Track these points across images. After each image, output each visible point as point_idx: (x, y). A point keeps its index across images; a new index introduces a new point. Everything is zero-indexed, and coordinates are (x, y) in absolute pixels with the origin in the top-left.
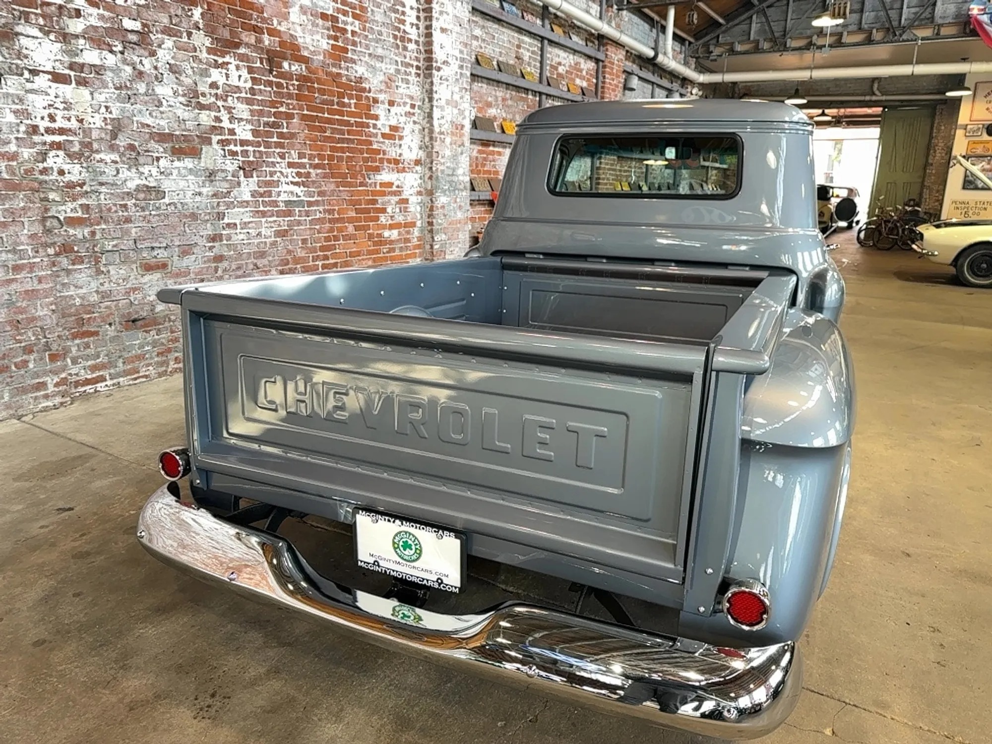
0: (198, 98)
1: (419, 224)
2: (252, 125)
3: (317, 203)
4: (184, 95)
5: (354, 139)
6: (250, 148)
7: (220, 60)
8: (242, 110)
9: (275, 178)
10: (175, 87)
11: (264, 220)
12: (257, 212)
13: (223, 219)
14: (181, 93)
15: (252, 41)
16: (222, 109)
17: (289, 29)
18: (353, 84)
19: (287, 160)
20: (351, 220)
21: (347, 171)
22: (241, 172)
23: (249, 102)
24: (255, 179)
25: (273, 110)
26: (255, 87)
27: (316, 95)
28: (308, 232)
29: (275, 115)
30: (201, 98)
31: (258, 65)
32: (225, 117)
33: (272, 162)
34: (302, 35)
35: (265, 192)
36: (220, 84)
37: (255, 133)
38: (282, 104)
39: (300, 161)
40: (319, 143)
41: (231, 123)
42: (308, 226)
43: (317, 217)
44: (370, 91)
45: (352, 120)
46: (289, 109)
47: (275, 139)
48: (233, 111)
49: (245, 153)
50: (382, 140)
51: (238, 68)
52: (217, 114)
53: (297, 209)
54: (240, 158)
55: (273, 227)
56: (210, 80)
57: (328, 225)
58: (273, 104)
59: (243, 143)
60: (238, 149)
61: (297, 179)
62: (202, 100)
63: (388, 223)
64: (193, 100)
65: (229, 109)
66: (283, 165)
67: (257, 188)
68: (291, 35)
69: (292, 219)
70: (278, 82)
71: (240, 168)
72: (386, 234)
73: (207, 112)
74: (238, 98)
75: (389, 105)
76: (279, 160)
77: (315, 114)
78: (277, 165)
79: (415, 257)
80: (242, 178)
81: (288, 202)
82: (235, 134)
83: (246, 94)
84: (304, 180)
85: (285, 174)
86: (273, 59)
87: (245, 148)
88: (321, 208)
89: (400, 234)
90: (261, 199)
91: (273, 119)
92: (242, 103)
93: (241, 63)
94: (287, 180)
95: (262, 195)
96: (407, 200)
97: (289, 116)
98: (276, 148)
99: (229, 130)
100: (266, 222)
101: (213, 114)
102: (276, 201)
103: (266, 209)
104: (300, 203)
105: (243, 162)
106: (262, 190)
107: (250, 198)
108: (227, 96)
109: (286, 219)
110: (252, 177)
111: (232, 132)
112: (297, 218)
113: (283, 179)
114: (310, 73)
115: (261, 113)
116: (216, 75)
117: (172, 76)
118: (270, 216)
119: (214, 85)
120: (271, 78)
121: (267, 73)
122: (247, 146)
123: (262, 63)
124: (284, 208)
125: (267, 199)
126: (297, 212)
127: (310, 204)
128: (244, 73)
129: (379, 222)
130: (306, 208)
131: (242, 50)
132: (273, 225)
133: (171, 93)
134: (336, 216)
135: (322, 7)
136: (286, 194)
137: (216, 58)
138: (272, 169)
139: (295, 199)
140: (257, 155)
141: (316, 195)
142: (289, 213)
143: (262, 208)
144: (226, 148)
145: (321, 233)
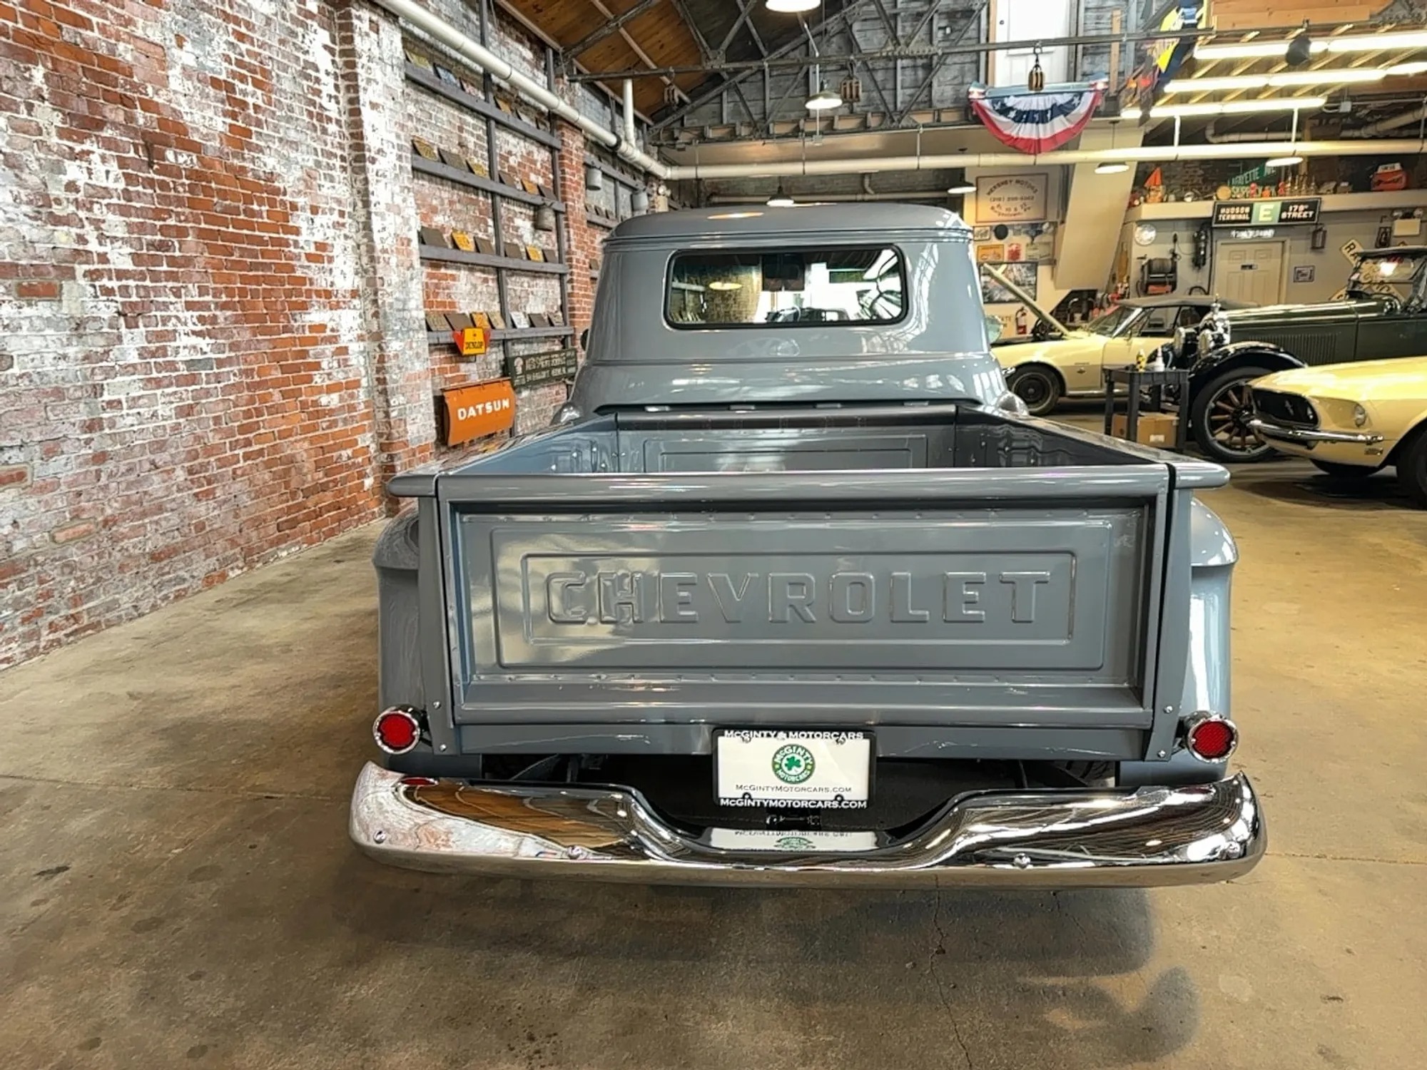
0: (50, 207)
1: (364, 382)
2: (131, 246)
3: (229, 361)
4: (30, 203)
5: (271, 263)
6: (132, 283)
7: (78, 148)
8: (116, 224)
9: (170, 327)
10: (15, 189)
11: (159, 392)
12: (149, 380)
13: (101, 395)
14: (25, 199)
15: (121, 118)
16: (86, 223)
17: (170, 101)
18: (262, 182)
19: (183, 299)
20: (276, 383)
21: (265, 311)
22: (122, 320)
23: (124, 211)
24: (142, 329)
25: (159, 223)
26: (131, 188)
27: (215, 200)
28: (221, 406)
29: (163, 230)
30: (55, 206)
31: (132, 154)
32: (90, 233)
33: (164, 303)
34: (187, 109)
35: (158, 348)
36: (80, 184)
37: (136, 258)
38: (169, 212)
39: (201, 299)
40: (225, 271)
41: (100, 244)
42: (220, 397)
43: (232, 382)
44: (285, 194)
45: (266, 235)
46: (180, 221)
47: (165, 268)
48: (103, 226)
49: (125, 290)
50: (306, 263)
51: (104, 159)
52: (79, 231)
53: (203, 372)
54: (118, 298)
55: (172, 403)
56: (65, 179)
57: (246, 393)
58: (157, 214)
59: (121, 274)
60: (114, 284)
61: (199, 328)
62: (56, 209)
63: (325, 384)
64: (43, 210)
65: (97, 223)
66: (179, 306)
67: (146, 344)
68: (174, 110)
69: (198, 387)
70: (163, 181)
71: (119, 313)
72: (324, 400)
73: (65, 228)
74: (108, 205)
75: (312, 213)
76: (173, 299)
77: (216, 228)
78: (171, 307)
79: (364, 431)
80: (123, 330)
81: (190, 364)
82: (107, 261)
83: (119, 199)
84: (209, 329)
85: (183, 320)
86: (152, 146)
87: (124, 282)
88: (235, 369)
89: (341, 399)
90: (153, 360)
91: (159, 237)
92: (114, 213)
93: (108, 153)
94: (187, 329)
95: (153, 355)
96: (346, 348)
97: (181, 232)
98: (167, 281)
99: (98, 254)
100: (163, 395)
101: (74, 231)
102: (173, 363)
103: (160, 375)
104: (206, 363)
105: (123, 304)
106: (153, 346)
107: (136, 360)
108: (92, 203)
109: (190, 388)
110: (137, 327)
111: (103, 258)
112: (204, 386)
113: (180, 328)
114: (204, 166)
115: (141, 228)
116: (74, 171)
117: (10, 173)
118: (168, 386)
119: (71, 186)
120: (152, 175)
121: (145, 168)
122: (127, 279)
123: (136, 152)
124: (186, 373)
125: (160, 360)
126: (203, 376)
127: (221, 363)
128: (113, 166)
129: (313, 384)
130: (216, 370)
131: (108, 133)
132: (172, 399)
133: (10, 200)
134: (257, 379)
135: (212, 70)
136: (187, 351)
137: (71, 144)
138: (164, 313)
139: (199, 357)
140: (142, 293)
141: (227, 349)
142: (193, 380)
143: (155, 375)
144: (97, 284)
145: (237, 406)
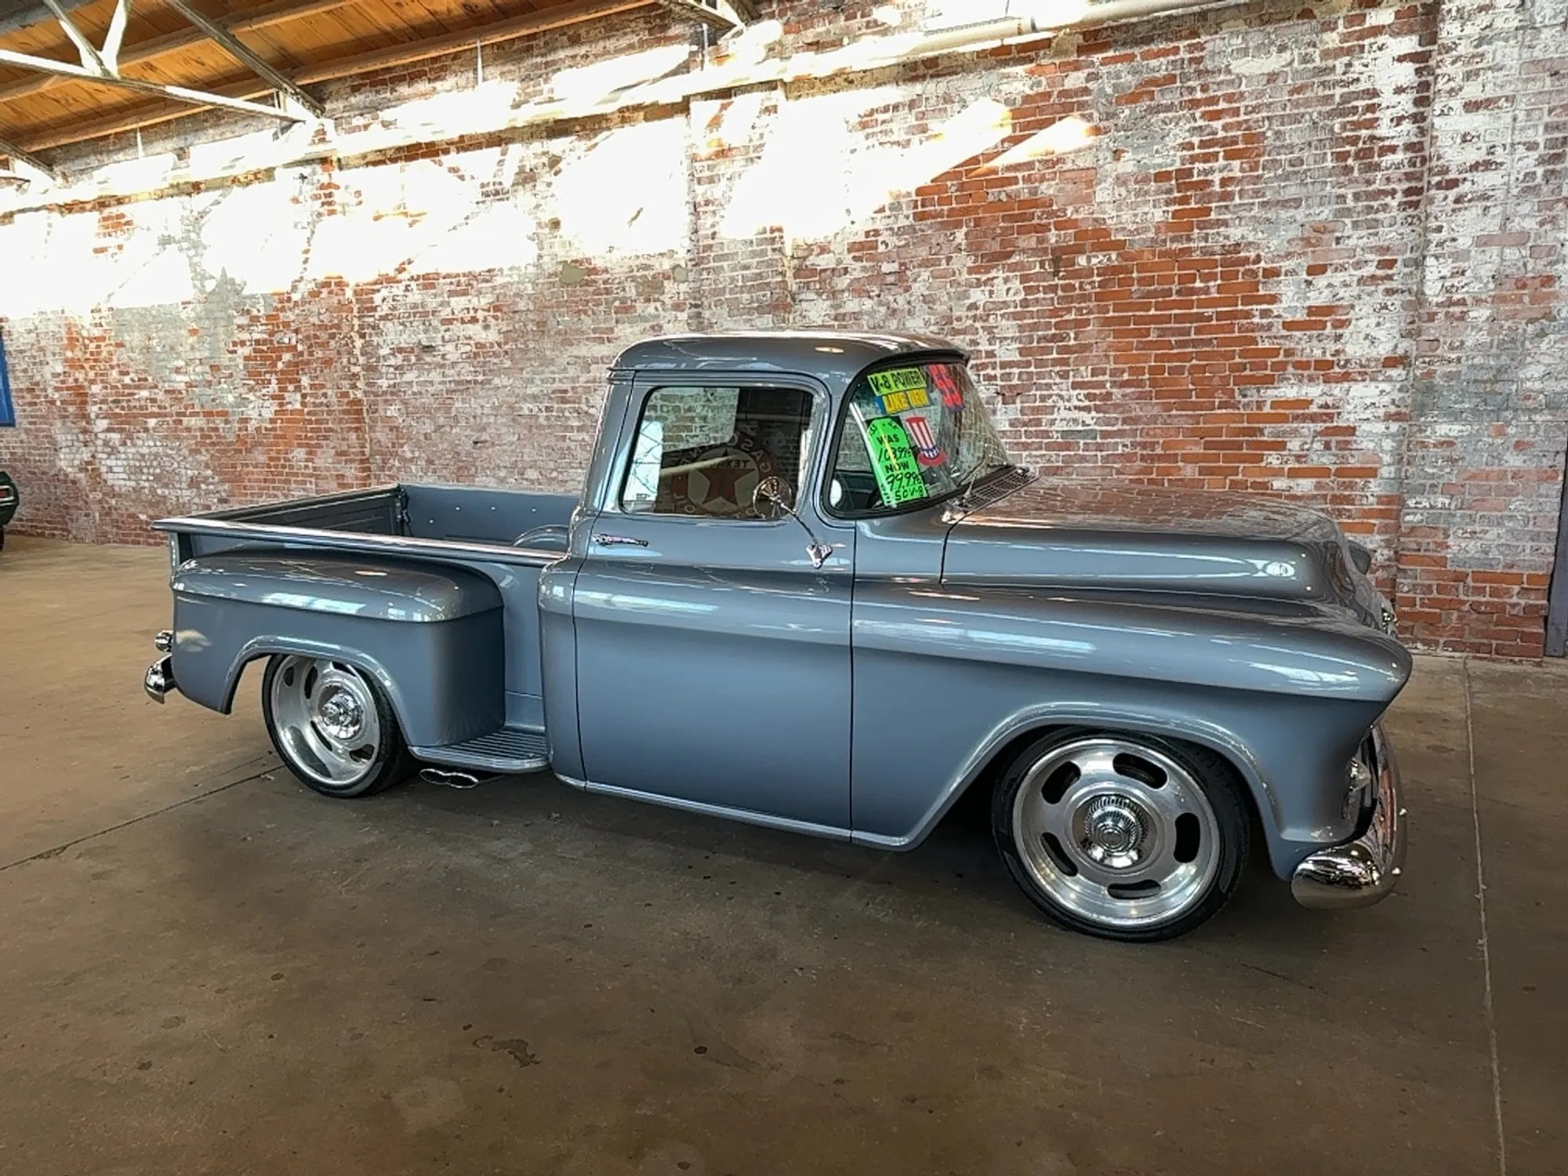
0: (952, 323)
1: (1386, 472)
2: (1020, 342)
3: (1120, 433)
4: (937, 323)
5: (1211, 339)
6: (1016, 371)
7: (984, 278)
8: (1008, 327)
9: (1050, 403)
10: (927, 317)
11: (1025, 454)
12: (1017, 444)
14: (933, 321)
15: (1033, 243)
16: (980, 331)
17: (1092, 213)
18: (1217, 257)
19: (1071, 380)
20: (1189, 459)
21: (1191, 387)
22: (1000, 398)
23: (1016, 316)
24: (1019, 405)
25: (1053, 321)
26: (1029, 297)
27: (1134, 288)
28: (1098, 471)
29: (1057, 326)
30: (955, 322)
31: (1037, 269)
32: (983, 337)
33: (1046, 384)
34: (1114, 214)
35: (1030, 420)
36: (981, 304)
37: (1021, 351)
38: (1069, 310)
39: (1095, 379)
40: (1134, 352)
41: (990, 344)
42: (1100, 464)
43: (1120, 452)
44: (1258, 260)
45: (1209, 311)
46: (1082, 315)
47: (1055, 355)
48: (995, 330)
49: (1007, 377)
50: (1285, 333)
51: (1006, 280)
52: (972, 337)
53: (1082, 442)
54: (999, 382)
55: (1038, 463)
56: (967, 302)
57: (1138, 463)
58: (1054, 313)
59: (1004, 365)
60: (998, 372)
61: (1087, 403)
62: (956, 324)
63: (1287, 467)
64: (946, 327)
65: (990, 330)
66: (1064, 387)
67: (1019, 416)
68: (1096, 220)
69: (1072, 453)
70: (1066, 285)
71: (998, 393)
72: (1279, 484)
73: (962, 337)
74: (1002, 316)
75: (1309, 274)
76: (1058, 380)
77: (1131, 314)
78: (1054, 387)
80: (1000, 405)
81: (1064, 434)
82: (995, 356)
83: (1016, 307)
84: (1099, 404)
85: (1066, 397)
86: (1060, 259)
87: (1008, 370)
88: (1127, 441)
89: (1321, 486)
90: (1023, 429)
91: (1053, 331)
92: (1008, 319)
93: (1011, 274)
94: (1068, 404)
95: (1025, 424)
96: (1351, 429)
97: (1080, 324)
98: (1053, 366)
99: (987, 352)
100: (1030, 456)
101: (968, 337)
102: (1047, 431)
103: (1029, 441)
104: (1091, 434)
105: (1002, 387)
106: (1026, 418)
107: (1007, 428)
108: (988, 315)
109: (1062, 453)
110: (1014, 403)
111: (991, 354)
112: (1081, 452)
113: (1061, 404)
114: (1126, 260)
115: (1034, 327)
116: (978, 296)
117: (925, 307)
118: (1036, 450)
119: (973, 306)
120: (1056, 281)
121: (1051, 277)
122: (1011, 367)
123: (1042, 267)
124: (1060, 440)
125: (1033, 429)
126: (1081, 445)
127: (1105, 435)
128: (1016, 284)
129: (1263, 464)
130: (1099, 440)
131: (1015, 259)
132: (1039, 459)
133: (922, 325)
134: (1159, 451)
135: (1155, 166)
136: (1065, 423)
137: (978, 276)
138: (1045, 392)
139: (1080, 428)
140: (1025, 377)
141: (1120, 422)
142: (1067, 447)
143: (1023, 439)
144: (982, 373)
145: (1123, 474)
